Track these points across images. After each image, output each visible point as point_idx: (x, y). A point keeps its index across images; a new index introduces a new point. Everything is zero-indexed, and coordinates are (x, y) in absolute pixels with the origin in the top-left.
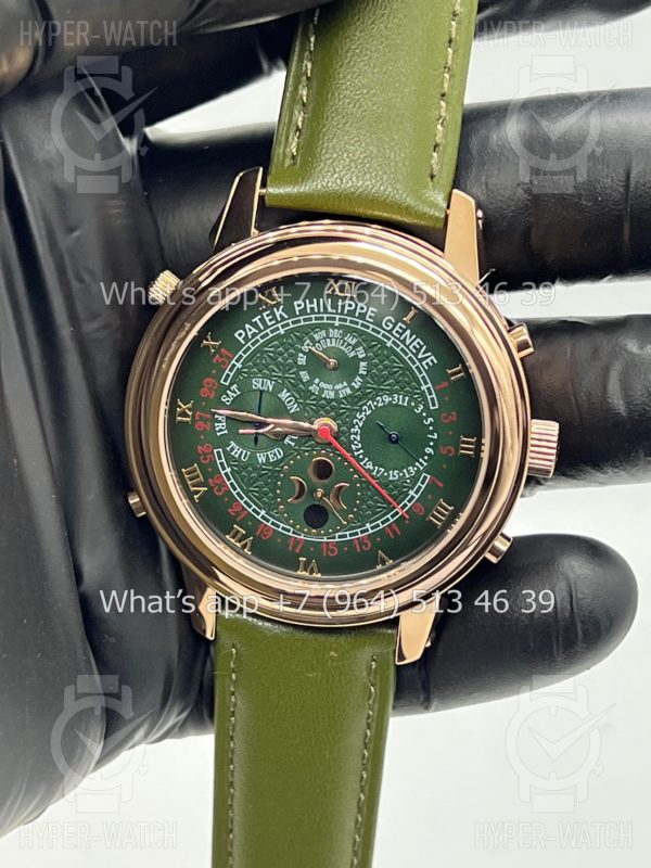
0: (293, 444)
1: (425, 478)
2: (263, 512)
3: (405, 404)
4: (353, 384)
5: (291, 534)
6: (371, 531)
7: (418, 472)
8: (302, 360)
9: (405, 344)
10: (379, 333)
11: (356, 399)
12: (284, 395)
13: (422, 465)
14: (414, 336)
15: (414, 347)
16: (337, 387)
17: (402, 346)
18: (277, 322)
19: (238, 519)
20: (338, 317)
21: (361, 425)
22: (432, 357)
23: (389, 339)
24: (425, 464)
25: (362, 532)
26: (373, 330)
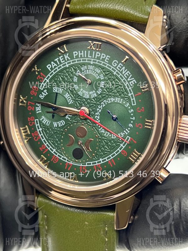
0: (69, 119)
1: (128, 138)
2: (54, 150)
3: (121, 102)
4: (98, 92)
5: (66, 161)
6: (102, 162)
7: (125, 135)
8: (75, 80)
9: (122, 74)
10: (110, 68)
11: (99, 99)
12: (67, 95)
13: (127, 132)
14: (127, 70)
15: (126, 75)
16: (90, 93)
17: (121, 74)
18: (66, 61)
19: (44, 153)
20: (92, 59)
21: (100, 112)
22: (134, 80)
23: (115, 71)
24: (129, 132)
25: (98, 162)
26: (108, 66)
